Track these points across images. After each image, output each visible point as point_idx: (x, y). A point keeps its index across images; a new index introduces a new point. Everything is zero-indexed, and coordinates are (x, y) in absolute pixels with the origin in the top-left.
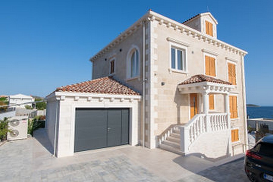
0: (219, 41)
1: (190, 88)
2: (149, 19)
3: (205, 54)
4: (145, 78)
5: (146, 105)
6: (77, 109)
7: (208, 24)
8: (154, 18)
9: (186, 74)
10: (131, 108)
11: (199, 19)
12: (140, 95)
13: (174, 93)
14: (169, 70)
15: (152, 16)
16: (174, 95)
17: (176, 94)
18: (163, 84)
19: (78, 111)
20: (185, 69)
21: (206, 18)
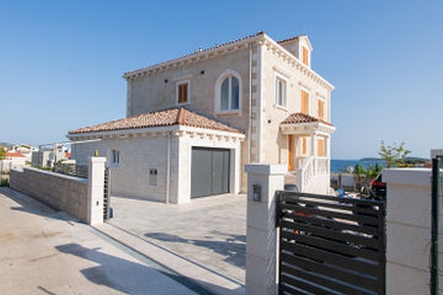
0: (313, 72)
1: (295, 128)
2: (260, 43)
3: (302, 88)
4: (252, 114)
5: (252, 146)
6: (194, 148)
7: (304, 50)
8: (266, 42)
9: (286, 111)
10: (234, 150)
11: (296, 43)
12: (244, 133)
13: (277, 133)
14: (274, 106)
15: (265, 39)
16: (276, 136)
17: (278, 134)
18: (269, 122)
19: (195, 151)
20: (285, 106)
21: (303, 42)
